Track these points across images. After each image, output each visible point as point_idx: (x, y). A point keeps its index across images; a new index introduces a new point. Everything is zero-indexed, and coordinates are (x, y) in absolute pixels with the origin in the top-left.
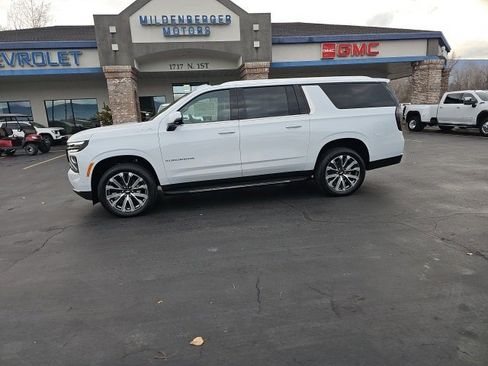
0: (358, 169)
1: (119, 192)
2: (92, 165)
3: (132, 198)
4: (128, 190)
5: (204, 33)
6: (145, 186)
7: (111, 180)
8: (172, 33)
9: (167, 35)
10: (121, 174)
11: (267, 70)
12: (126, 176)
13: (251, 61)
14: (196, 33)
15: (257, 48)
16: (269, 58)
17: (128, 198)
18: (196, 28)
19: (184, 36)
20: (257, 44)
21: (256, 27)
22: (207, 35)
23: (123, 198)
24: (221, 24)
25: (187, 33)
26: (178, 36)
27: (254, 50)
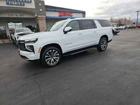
0: (106, 43)
1: (49, 57)
2: (40, 48)
3: (54, 59)
4: (52, 57)
5: (22, 4)
6: (58, 54)
7: (47, 53)
8: (10, 3)
9: (8, 4)
10: (51, 51)
11: (45, 18)
12: (52, 51)
13: (40, 15)
14: (19, 4)
15: (41, 11)
16: (45, 15)
17: (52, 60)
18: (19, 3)
19: (15, 5)
20: (41, 10)
21: (40, 5)
22: (24, 5)
23: (51, 60)
24: (28, 2)
25: (16, 4)
26: (12, 4)
27: (40, 12)
